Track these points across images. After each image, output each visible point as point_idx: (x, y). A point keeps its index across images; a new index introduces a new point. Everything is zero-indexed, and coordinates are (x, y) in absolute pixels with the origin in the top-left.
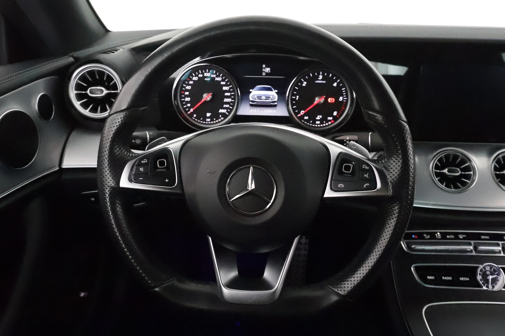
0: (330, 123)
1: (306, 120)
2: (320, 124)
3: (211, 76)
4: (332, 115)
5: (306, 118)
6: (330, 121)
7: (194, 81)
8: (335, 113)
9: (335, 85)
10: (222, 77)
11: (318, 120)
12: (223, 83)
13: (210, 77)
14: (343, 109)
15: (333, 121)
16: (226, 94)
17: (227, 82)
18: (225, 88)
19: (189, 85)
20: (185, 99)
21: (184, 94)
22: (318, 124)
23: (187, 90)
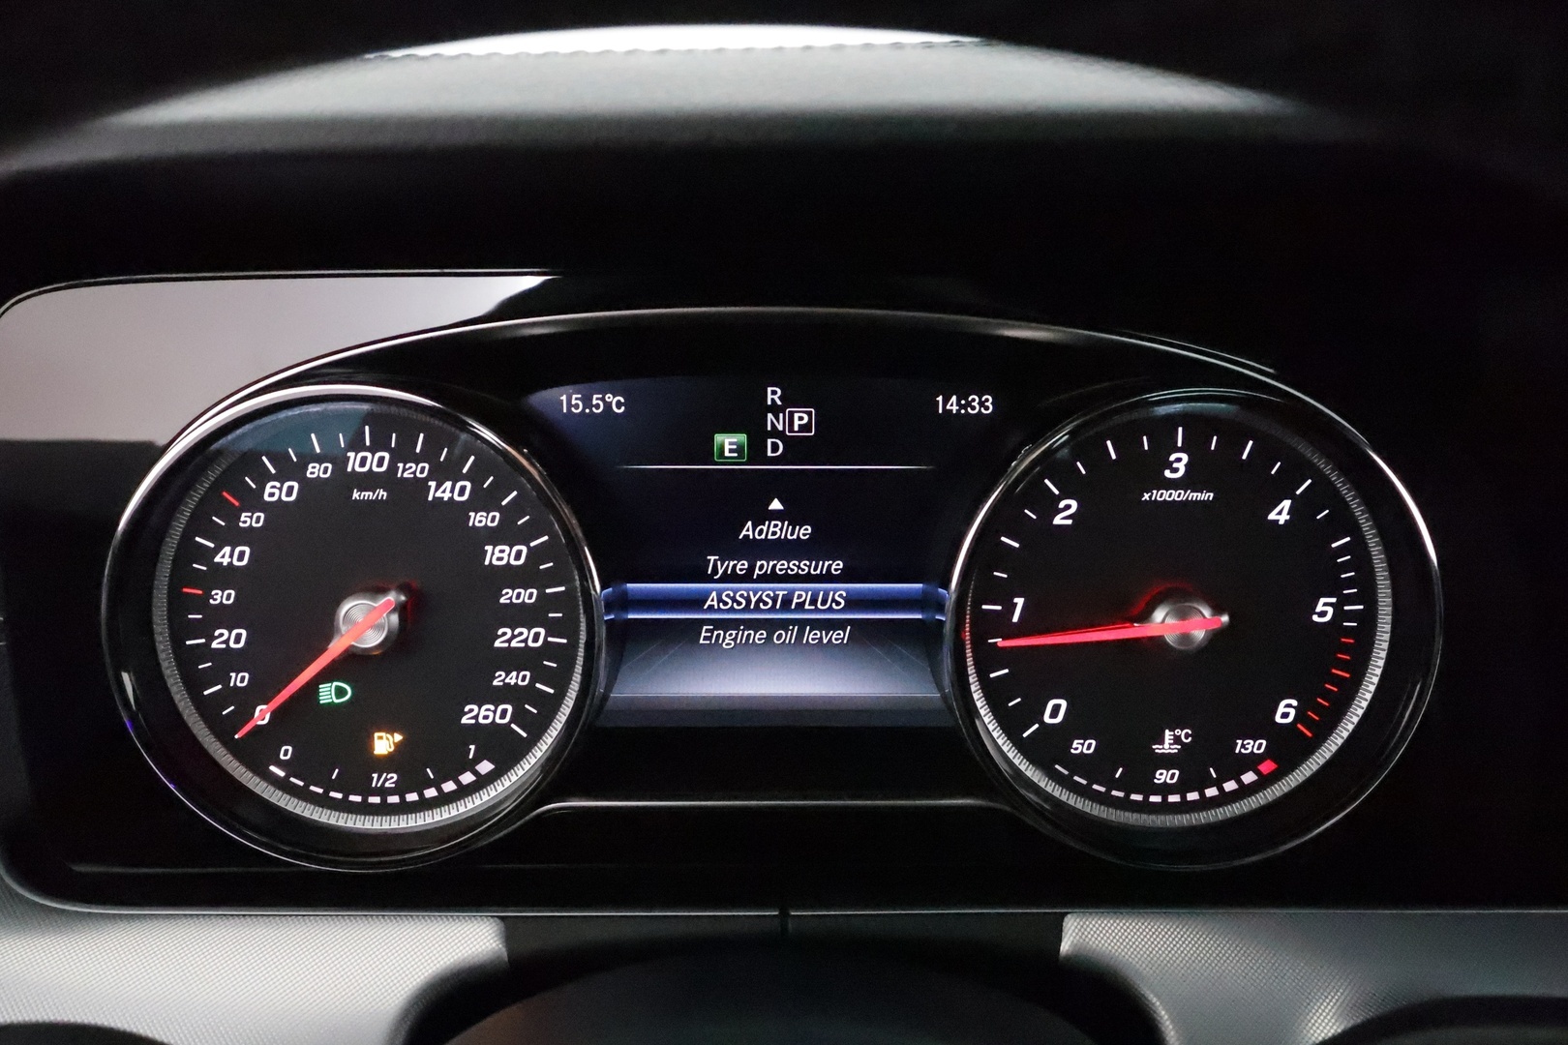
0: (1249, 778)
1: (1079, 763)
2: (1181, 788)
3: (393, 468)
4: (1265, 727)
5: (1081, 747)
6: (1251, 762)
7: (276, 509)
8: (1286, 711)
9: (1281, 513)
10: (475, 477)
11: (1167, 762)
12: (479, 519)
13: (388, 480)
14: (1337, 681)
15: (1267, 767)
16: (508, 596)
17: (509, 514)
18: (498, 555)
19: (234, 536)
20: (211, 638)
21: (202, 603)
22: (1165, 789)
23: (225, 576)
